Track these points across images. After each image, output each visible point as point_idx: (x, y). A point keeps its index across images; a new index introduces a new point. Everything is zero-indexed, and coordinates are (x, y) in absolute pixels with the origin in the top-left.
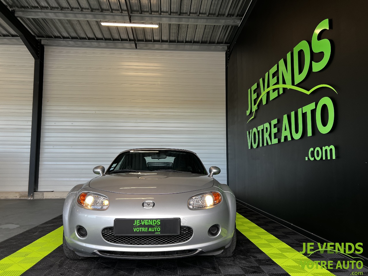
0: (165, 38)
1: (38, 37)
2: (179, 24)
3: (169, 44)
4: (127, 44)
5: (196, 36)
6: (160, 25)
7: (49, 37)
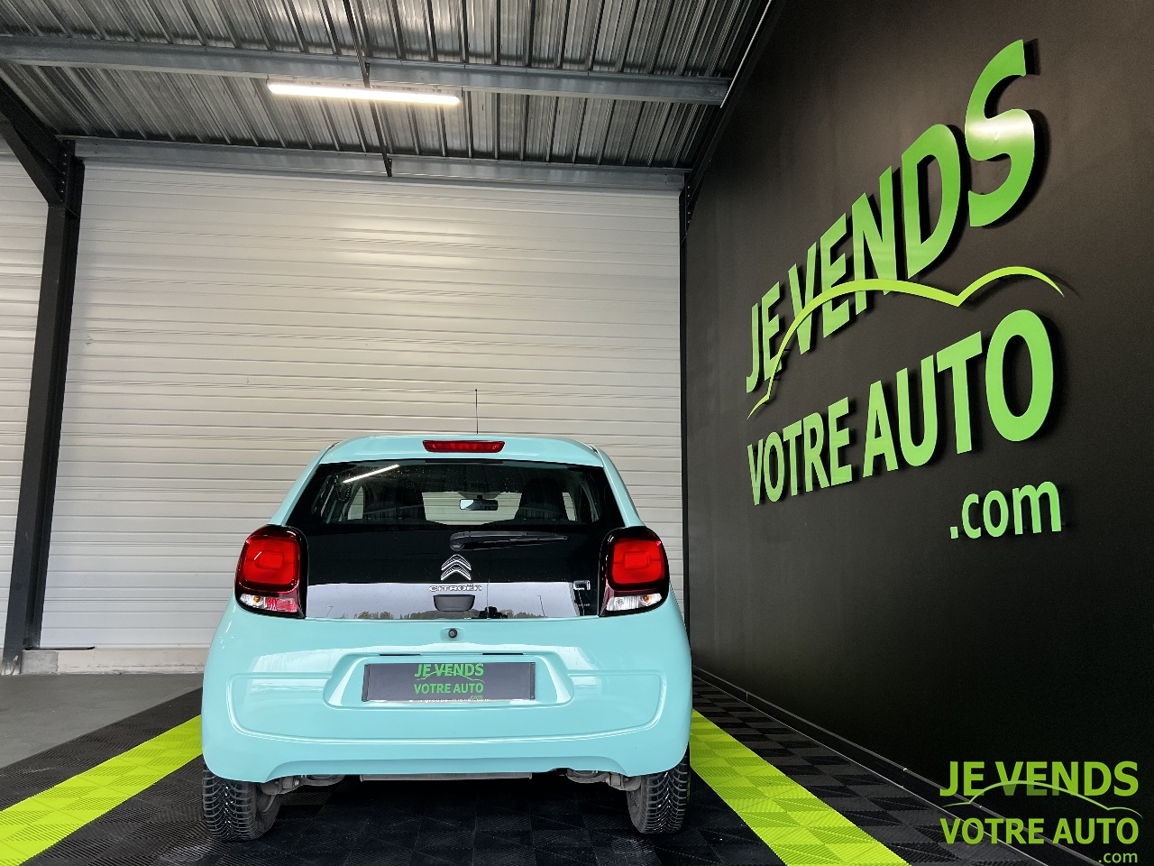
0: (482, 144)
1: (65, 132)
2: (528, 96)
3: (496, 165)
4: (358, 164)
5: (584, 138)
6: (466, 97)
7: (101, 133)
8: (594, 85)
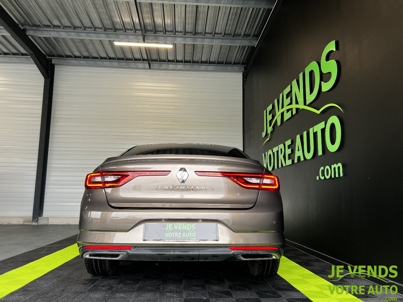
0: (180, 58)
1: (49, 56)
2: (194, 44)
3: (183, 64)
4: (140, 65)
5: (211, 56)
6: (175, 45)
7: (60, 56)
8: (215, 40)
